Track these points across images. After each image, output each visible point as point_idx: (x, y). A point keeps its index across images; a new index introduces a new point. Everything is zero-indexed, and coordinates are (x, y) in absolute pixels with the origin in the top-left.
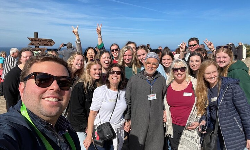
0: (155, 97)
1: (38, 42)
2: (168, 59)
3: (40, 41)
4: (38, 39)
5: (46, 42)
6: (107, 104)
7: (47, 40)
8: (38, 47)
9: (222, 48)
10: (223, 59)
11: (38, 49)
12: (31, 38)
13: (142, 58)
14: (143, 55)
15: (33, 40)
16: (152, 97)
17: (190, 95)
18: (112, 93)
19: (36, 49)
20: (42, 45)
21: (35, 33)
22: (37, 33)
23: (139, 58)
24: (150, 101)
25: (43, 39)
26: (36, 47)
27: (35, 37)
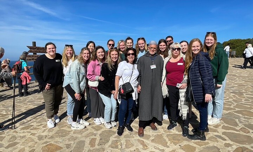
0: (155, 67)
1: (36, 50)
2: (164, 45)
3: (38, 49)
4: (36, 47)
5: (43, 50)
6: (128, 72)
7: (43, 48)
8: (36, 54)
9: (211, 33)
10: (211, 41)
11: (36, 55)
12: (30, 47)
13: (141, 46)
14: (142, 44)
15: (31, 48)
16: (153, 67)
17: (182, 64)
18: (130, 65)
19: (34, 56)
20: (39, 52)
21: (33, 42)
22: (35, 42)
23: (139, 45)
24: (152, 69)
25: (40, 47)
26: (34, 54)
27: (33, 45)
